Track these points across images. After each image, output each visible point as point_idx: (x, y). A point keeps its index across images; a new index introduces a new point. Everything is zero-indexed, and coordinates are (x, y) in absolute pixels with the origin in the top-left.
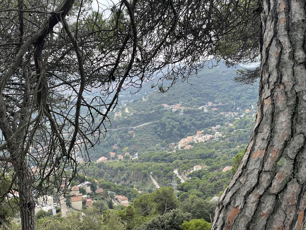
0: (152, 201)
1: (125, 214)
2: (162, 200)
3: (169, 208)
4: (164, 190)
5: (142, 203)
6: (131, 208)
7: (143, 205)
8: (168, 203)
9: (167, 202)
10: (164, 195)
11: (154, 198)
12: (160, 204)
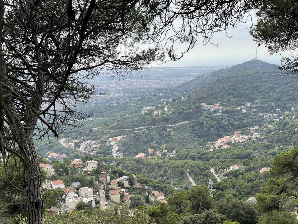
0: (186, 199)
1: (158, 211)
2: (196, 198)
3: (204, 207)
4: (199, 188)
5: (176, 201)
6: (165, 205)
7: (178, 202)
8: (202, 202)
9: (201, 201)
10: (199, 194)
11: (189, 196)
12: (194, 203)
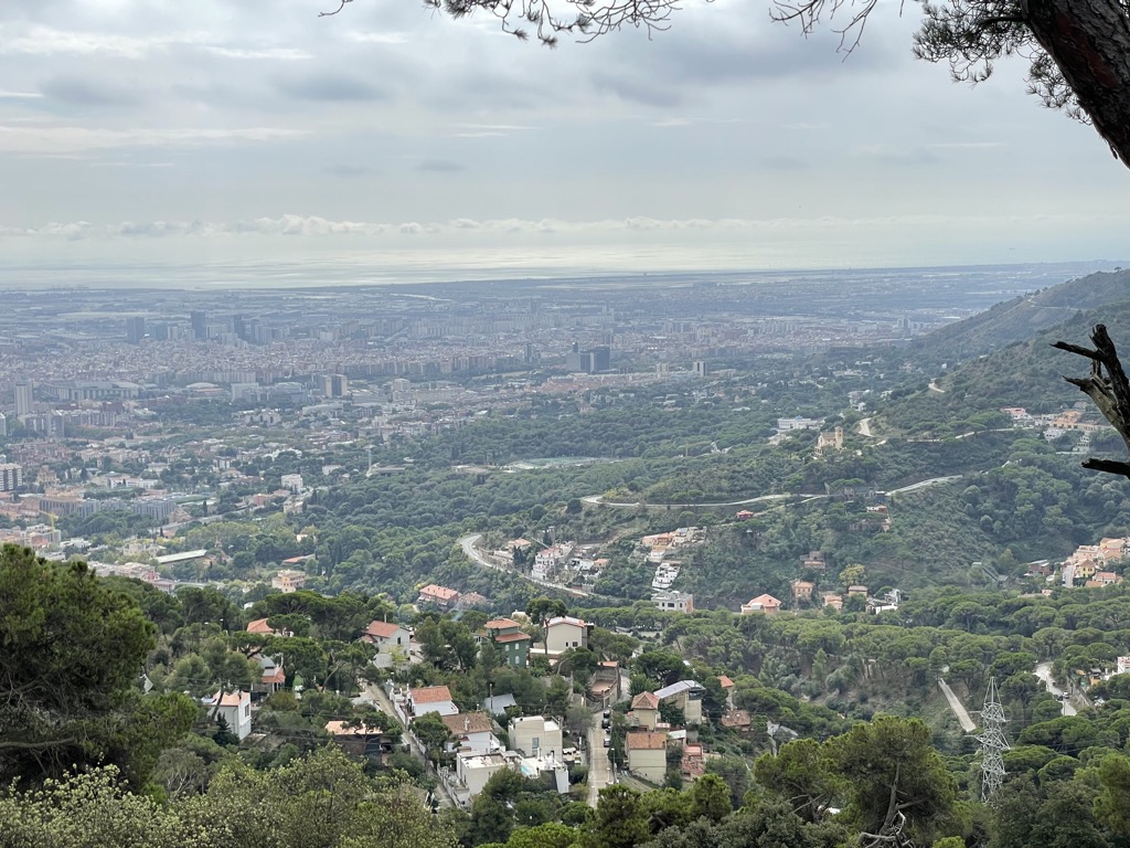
0: (832, 769)
2: (877, 768)
3: (907, 804)
4: (886, 729)
5: (789, 773)
7: (794, 781)
8: (900, 785)
9: (897, 779)
10: (885, 751)
11: (844, 757)
12: (869, 786)
